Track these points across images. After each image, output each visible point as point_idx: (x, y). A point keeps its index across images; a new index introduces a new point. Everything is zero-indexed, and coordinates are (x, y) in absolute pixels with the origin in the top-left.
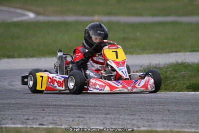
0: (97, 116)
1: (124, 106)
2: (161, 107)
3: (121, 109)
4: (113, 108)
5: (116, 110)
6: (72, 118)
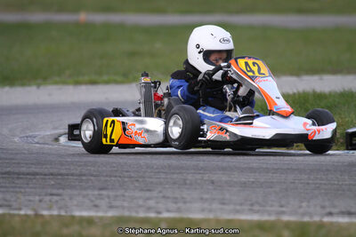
0: (85, 193)
1: (133, 175)
2: (199, 176)
3: (126, 179)
4: (113, 178)
5: (119, 181)
6: (40, 196)
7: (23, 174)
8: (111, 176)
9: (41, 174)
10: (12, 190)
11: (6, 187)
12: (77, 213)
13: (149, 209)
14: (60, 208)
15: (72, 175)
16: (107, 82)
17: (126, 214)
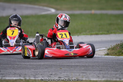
0: (94, 72)
1: (111, 66)
3: (109, 67)
4: (104, 67)
5: (106, 68)
6: (79, 73)
7: (73, 66)
8: (103, 66)
9: (79, 66)
10: (69, 71)
11: (67, 70)
12: (92, 79)
13: (117, 78)
14: (86, 78)
15: (90, 66)
16: (101, 34)
17: (109, 79)
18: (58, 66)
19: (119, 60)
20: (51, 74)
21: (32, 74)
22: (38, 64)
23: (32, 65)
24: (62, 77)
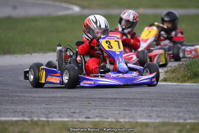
18: (85, 98)
19: (184, 89)
20: (74, 113)
21: (42, 112)
22: (52, 95)
23: (42, 97)
24: (91, 116)
